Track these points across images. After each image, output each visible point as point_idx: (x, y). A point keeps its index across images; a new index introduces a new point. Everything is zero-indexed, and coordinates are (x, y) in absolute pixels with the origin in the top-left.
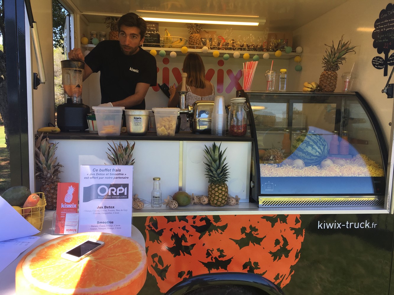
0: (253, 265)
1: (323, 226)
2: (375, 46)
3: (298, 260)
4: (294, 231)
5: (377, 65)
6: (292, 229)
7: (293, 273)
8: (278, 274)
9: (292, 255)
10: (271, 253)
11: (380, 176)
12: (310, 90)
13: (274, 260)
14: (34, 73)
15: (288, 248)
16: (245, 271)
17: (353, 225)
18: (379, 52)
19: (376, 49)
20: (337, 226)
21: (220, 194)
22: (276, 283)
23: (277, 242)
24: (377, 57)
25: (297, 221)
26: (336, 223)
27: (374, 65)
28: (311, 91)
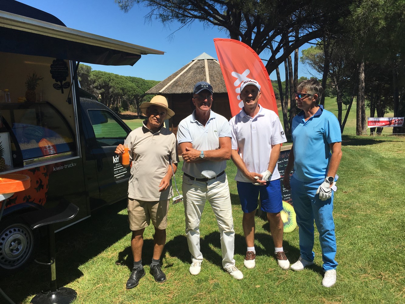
0: (28, 197)
1: (55, 169)
2: (53, 77)
3: (47, 189)
6: (43, 174)
8: (40, 199)
9: (45, 187)
13: (37, 192)
15: (43, 184)
16: (25, 202)
17: (67, 166)
18: (57, 81)
20: (61, 168)
22: (40, 204)
23: (37, 182)
24: (56, 84)
25: (44, 169)
26: (61, 166)
27: (55, 88)
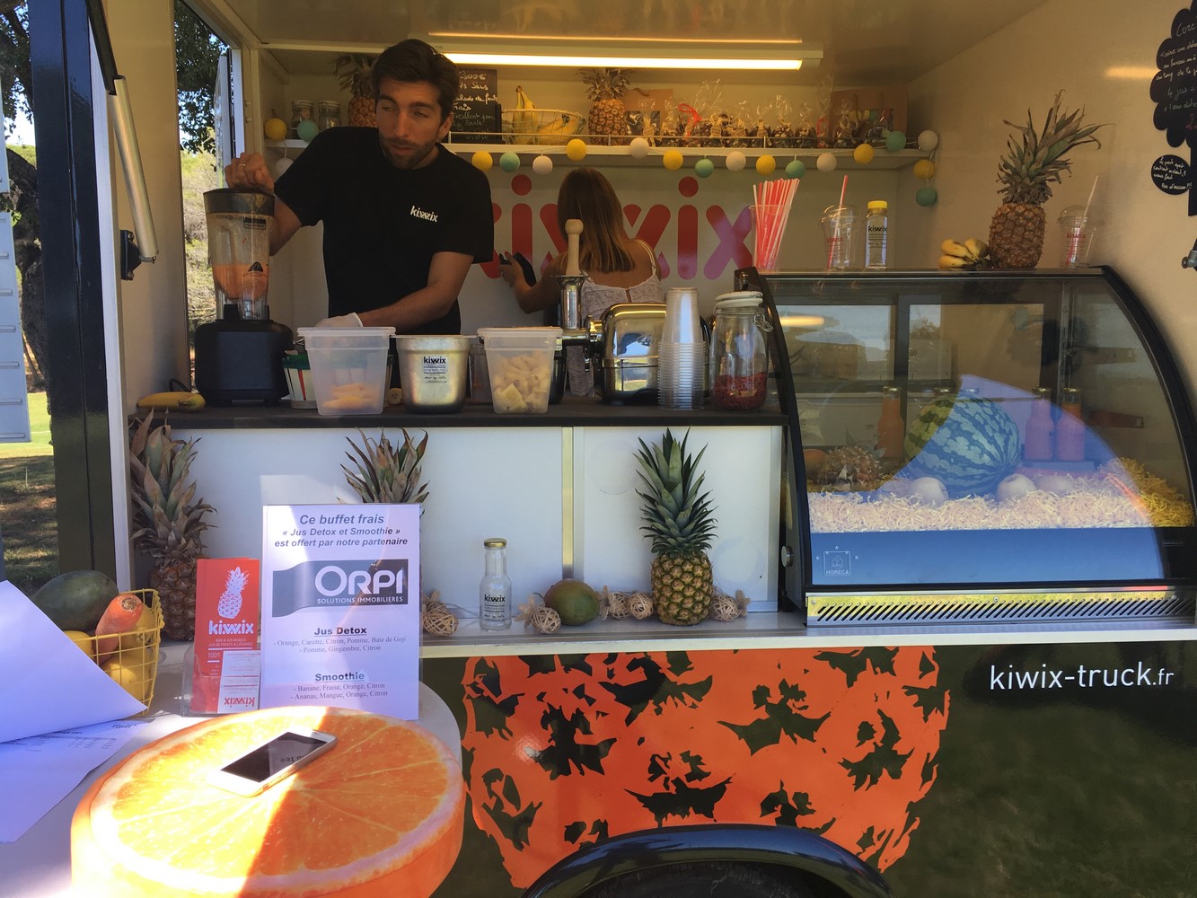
0: (792, 802)
1: (1004, 680)
2: (1159, 122)
3: (929, 785)
4: (915, 698)
5: (1168, 183)
6: (910, 690)
7: (915, 826)
8: (871, 830)
9: (912, 769)
10: (846, 764)
11: (1182, 524)
12: (959, 262)
13: (858, 784)
14: (122, 232)
15: (900, 748)
16: (770, 820)
17: (1098, 678)
18: (1174, 142)
19: (1164, 133)
20: (1049, 679)
21: (688, 586)
22: (864, 857)
23: (865, 731)
24: (1167, 158)
25: (925, 667)
26: (1047, 670)
27: (1158, 182)
28: (963, 267)
